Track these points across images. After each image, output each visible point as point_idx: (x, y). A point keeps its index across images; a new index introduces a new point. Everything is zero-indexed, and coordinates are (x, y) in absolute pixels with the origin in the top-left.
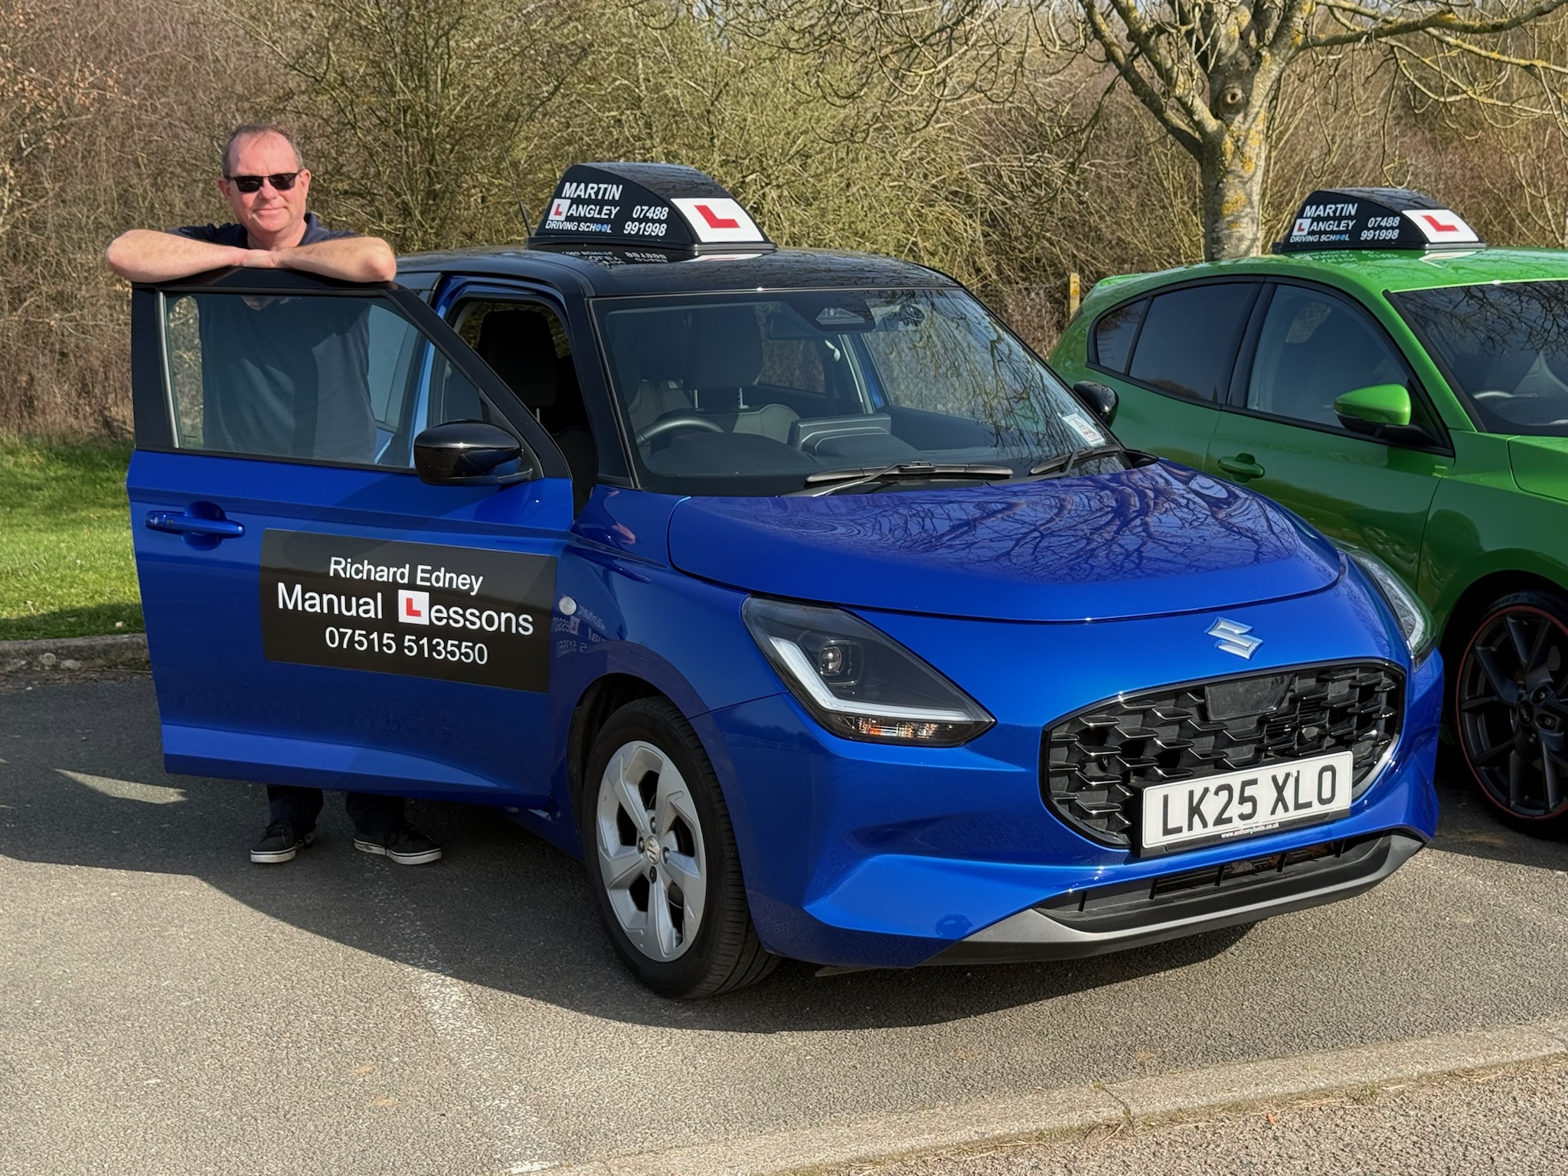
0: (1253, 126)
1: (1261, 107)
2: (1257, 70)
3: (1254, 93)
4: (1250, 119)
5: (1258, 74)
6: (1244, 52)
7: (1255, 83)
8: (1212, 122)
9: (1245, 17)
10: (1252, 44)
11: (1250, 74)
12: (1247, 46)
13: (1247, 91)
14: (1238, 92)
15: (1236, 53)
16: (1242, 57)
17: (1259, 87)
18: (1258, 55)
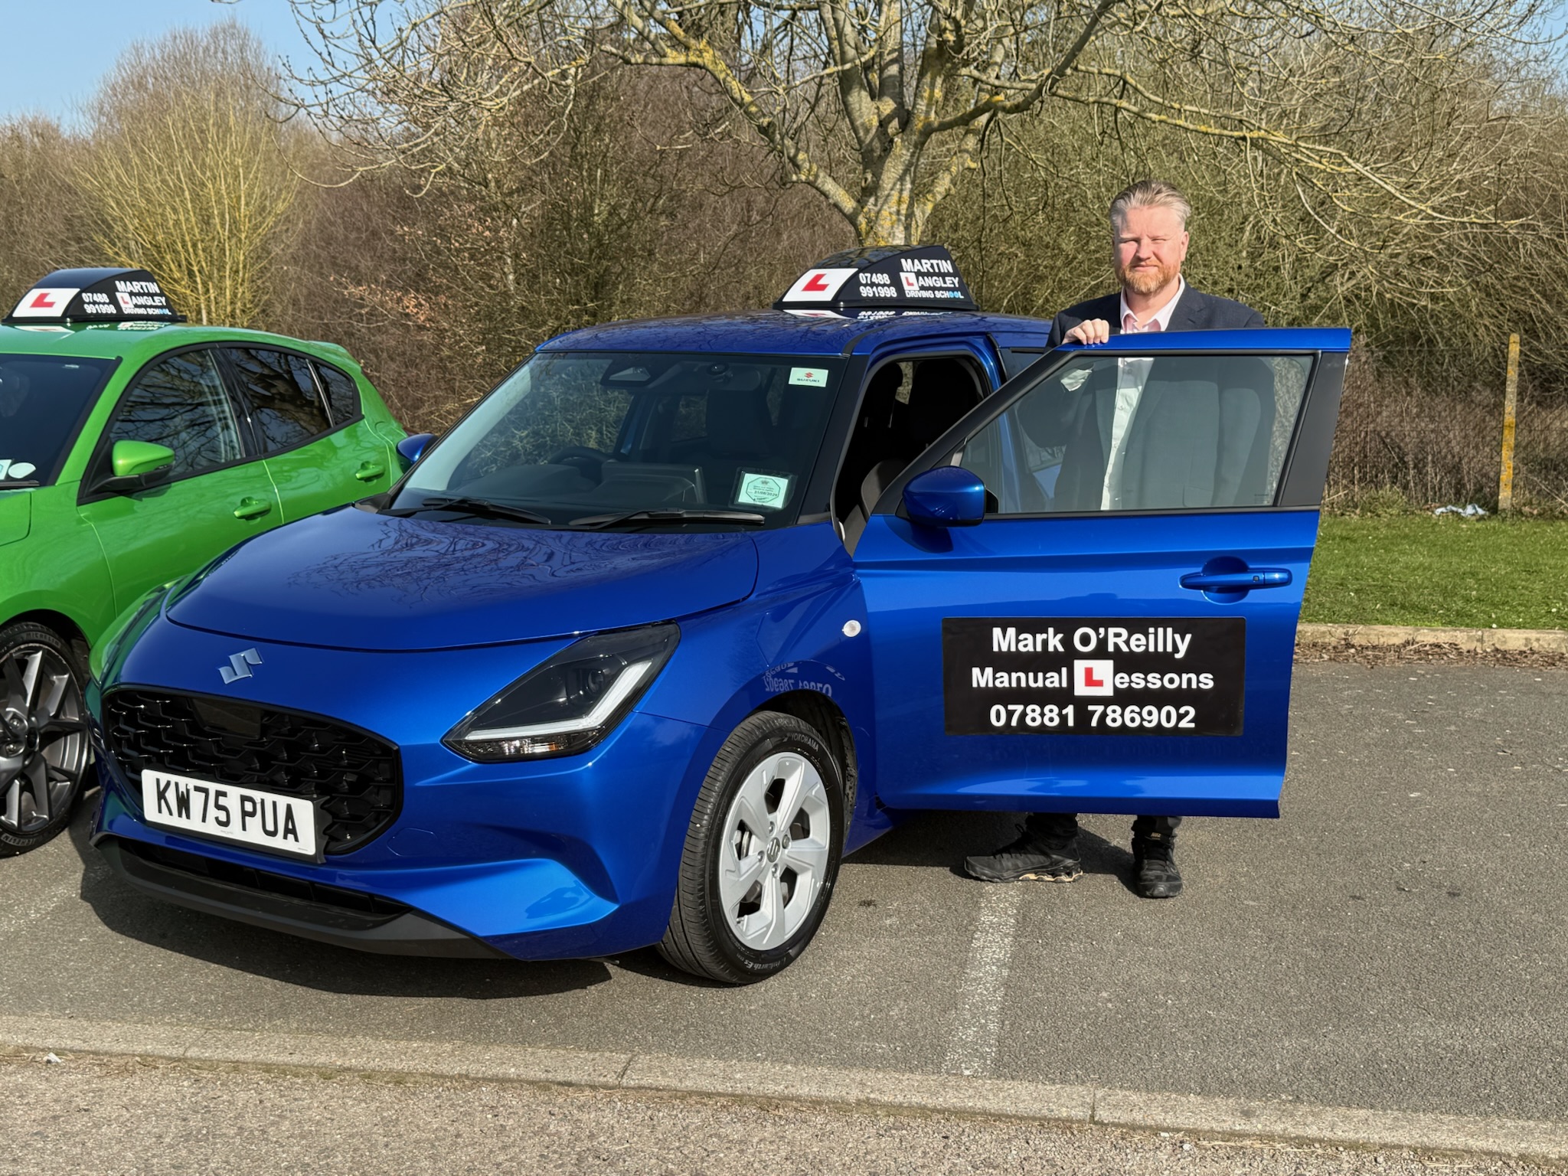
0: (885, 207)
1: (892, 189)
2: (887, 156)
3: (884, 177)
4: (880, 201)
5: (889, 159)
6: (880, 140)
7: (886, 168)
8: (848, 204)
9: (888, 106)
10: (890, 131)
11: (882, 160)
12: (885, 133)
13: (877, 176)
14: (869, 176)
15: (872, 140)
16: (877, 144)
17: (892, 171)
18: (892, 141)
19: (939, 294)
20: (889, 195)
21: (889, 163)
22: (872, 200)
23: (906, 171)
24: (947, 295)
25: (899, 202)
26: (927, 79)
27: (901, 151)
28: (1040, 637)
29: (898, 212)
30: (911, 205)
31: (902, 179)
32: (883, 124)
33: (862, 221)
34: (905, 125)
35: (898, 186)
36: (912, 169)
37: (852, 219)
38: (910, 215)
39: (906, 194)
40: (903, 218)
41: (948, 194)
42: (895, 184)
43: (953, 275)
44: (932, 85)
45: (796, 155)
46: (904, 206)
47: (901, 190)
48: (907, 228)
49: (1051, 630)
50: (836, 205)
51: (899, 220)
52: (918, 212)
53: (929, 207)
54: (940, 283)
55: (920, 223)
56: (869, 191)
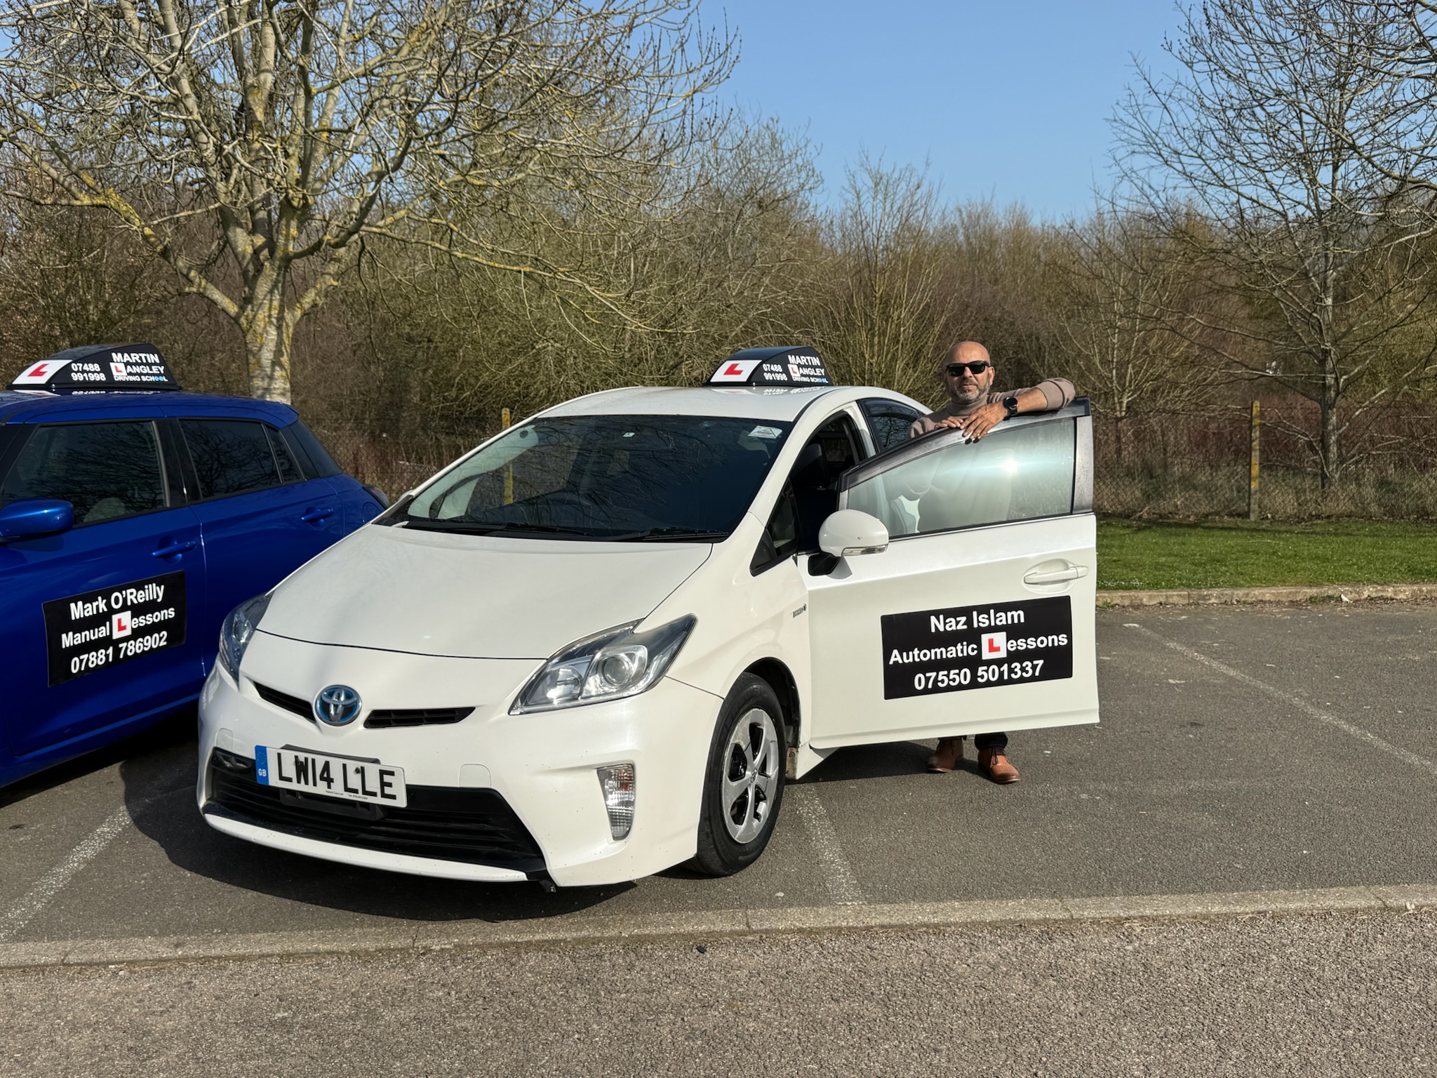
1: (264, 299)
2: (259, 275)
4: (256, 308)
6: (254, 264)
7: (259, 283)
8: (233, 309)
9: (260, 240)
10: (261, 257)
11: (256, 277)
12: (258, 259)
13: (252, 289)
14: (247, 289)
15: (248, 264)
16: (251, 267)
17: (263, 287)
18: (262, 265)
19: (144, 379)
20: (261, 304)
21: (261, 280)
22: (250, 307)
23: (275, 286)
24: (152, 379)
25: (270, 309)
26: (284, 222)
27: (270, 272)
28: (95, 604)
29: (270, 316)
30: (281, 310)
31: (271, 292)
32: (256, 252)
33: (243, 320)
34: (272, 253)
35: (269, 297)
36: (280, 285)
37: (236, 319)
38: (281, 318)
39: (276, 303)
40: (274, 321)
41: (315, 305)
42: (266, 296)
43: (160, 365)
44: (288, 226)
45: (188, 273)
46: (275, 313)
47: (271, 301)
48: (279, 328)
49: (100, 598)
50: (223, 310)
51: (271, 322)
52: (288, 316)
53: (298, 313)
54: (146, 370)
55: (290, 324)
56: (248, 300)
